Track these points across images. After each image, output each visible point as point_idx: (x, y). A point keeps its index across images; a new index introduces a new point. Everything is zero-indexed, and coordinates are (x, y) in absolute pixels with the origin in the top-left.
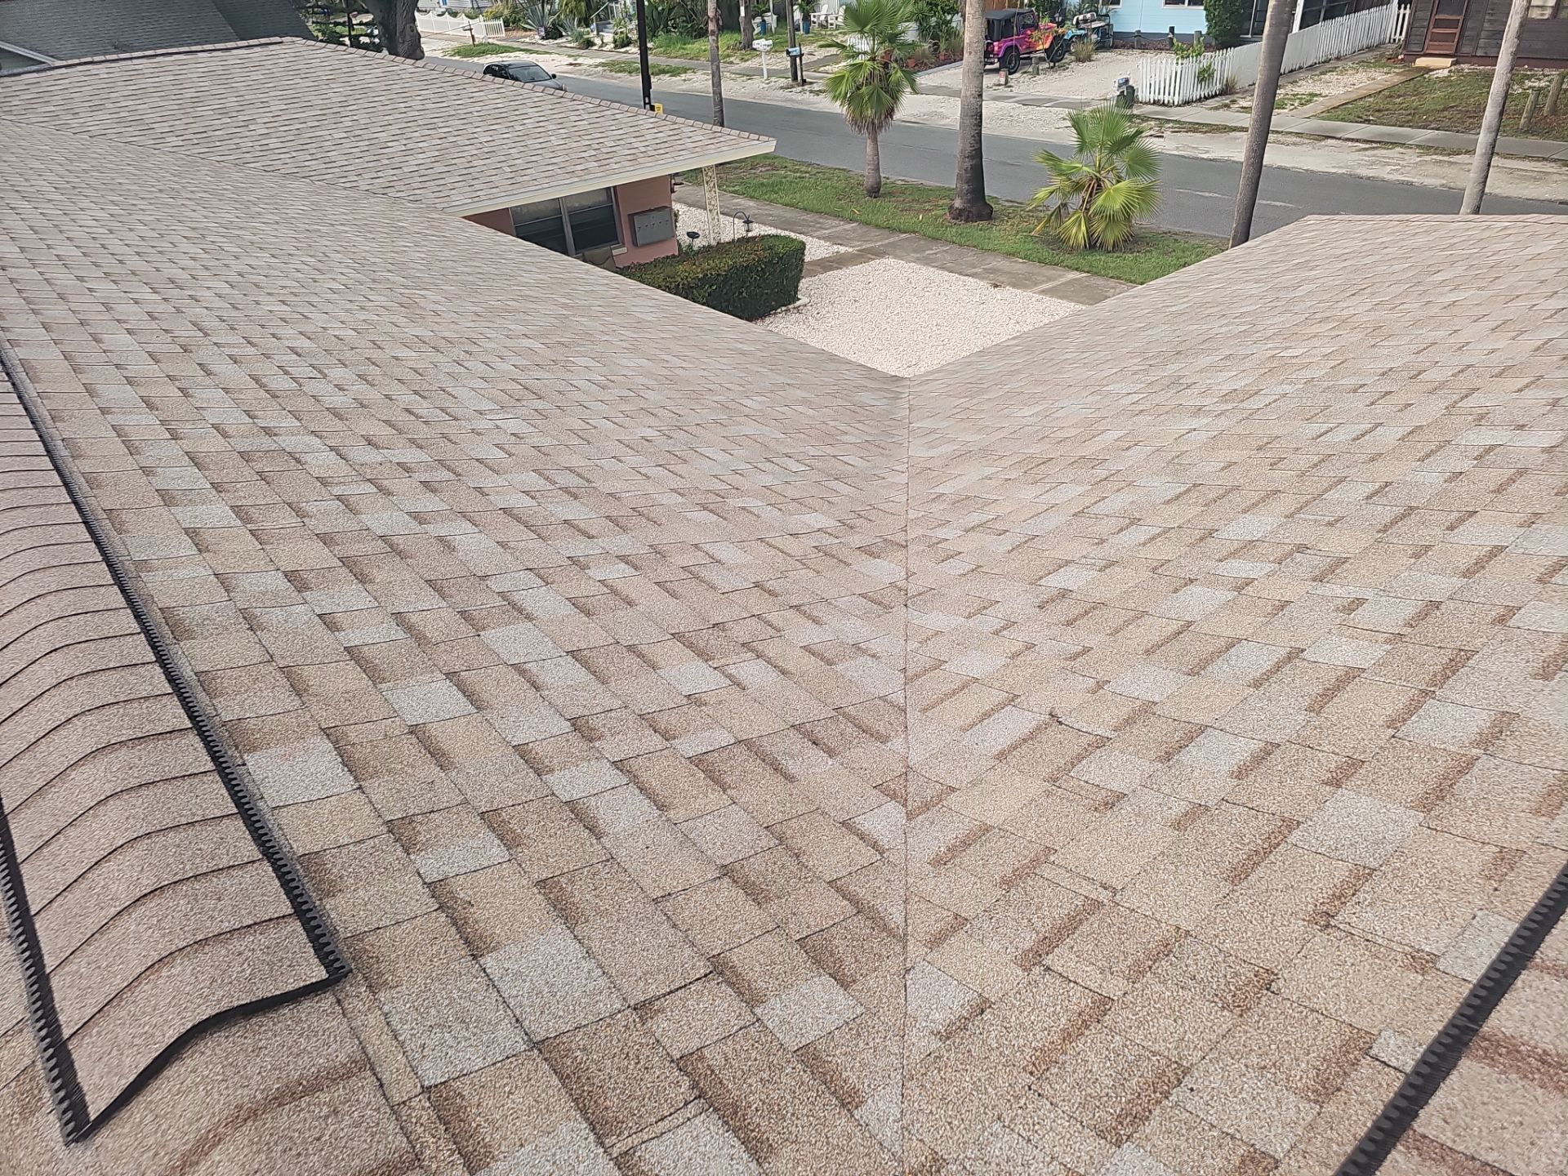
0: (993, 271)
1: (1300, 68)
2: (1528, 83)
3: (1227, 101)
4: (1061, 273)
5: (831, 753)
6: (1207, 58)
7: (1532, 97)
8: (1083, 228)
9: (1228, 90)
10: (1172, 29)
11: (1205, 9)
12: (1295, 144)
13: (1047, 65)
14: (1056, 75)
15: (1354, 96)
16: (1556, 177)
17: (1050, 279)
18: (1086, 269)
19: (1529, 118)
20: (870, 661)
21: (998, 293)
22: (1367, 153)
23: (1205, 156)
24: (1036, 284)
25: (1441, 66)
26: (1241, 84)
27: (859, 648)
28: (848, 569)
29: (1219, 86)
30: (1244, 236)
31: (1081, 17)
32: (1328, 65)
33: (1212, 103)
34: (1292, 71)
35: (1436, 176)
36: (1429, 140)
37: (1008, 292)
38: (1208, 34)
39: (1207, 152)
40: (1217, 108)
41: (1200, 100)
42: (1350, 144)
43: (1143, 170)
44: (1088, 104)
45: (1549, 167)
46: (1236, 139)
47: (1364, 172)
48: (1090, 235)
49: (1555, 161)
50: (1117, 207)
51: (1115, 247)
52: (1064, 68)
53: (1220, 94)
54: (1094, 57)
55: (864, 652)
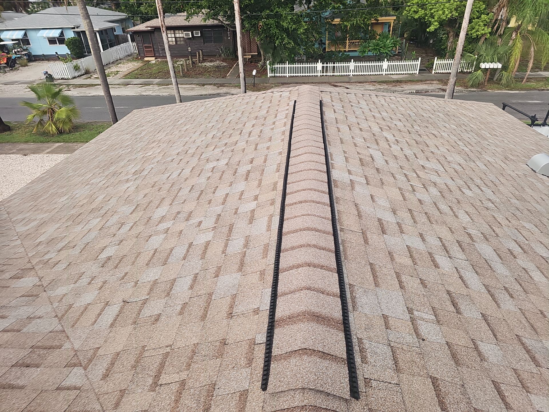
0: (22, 150)
1: (109, 63)
2: (178, 63)
3: (89, 76)
4: (52, 145)
5: (37, 366)
6: (75, 62)
7: (180, 67)
8: (54, 127)
9: (87, 72)
10: (56, 53)
11: (66, 45)
12: (119, 88)
13: (9, 69)
14: (15, 72)
15: (130, 71)
16: (196, 89)
17: (48, 148)
18: (62, 141)
19: (183, 73)
20: (38, 321)
21: (28, 158)
22: (143, 88)
23: (90, 95)
24: (43, 151)
25: (153, 60)
26: (91, 70)
27: (31, 318)
28: (9, 289)
29: (84, 71)
30: (116, 120)
31: (16, 50)
32: (118, 62)
33: (84, 77)
34: (107, 64)
35: (165, 92)
36: (158, 82)
37: (32, 156)
38: (71, 54)
39: (89, 94)
40: (86, 79)
41: (78, 76)
42: (136, 86)
43: (68, 103)
44: (34, 82)
45: (193, 86)
46: (98, 88)
47: (144, 94)
48: (58, 129)
49: (194, 84)
50: (64, 117)
51: (70, 132)
52: (17, 69)
53: (85, 74)
54: (29, 64)
55: (34, 318)
